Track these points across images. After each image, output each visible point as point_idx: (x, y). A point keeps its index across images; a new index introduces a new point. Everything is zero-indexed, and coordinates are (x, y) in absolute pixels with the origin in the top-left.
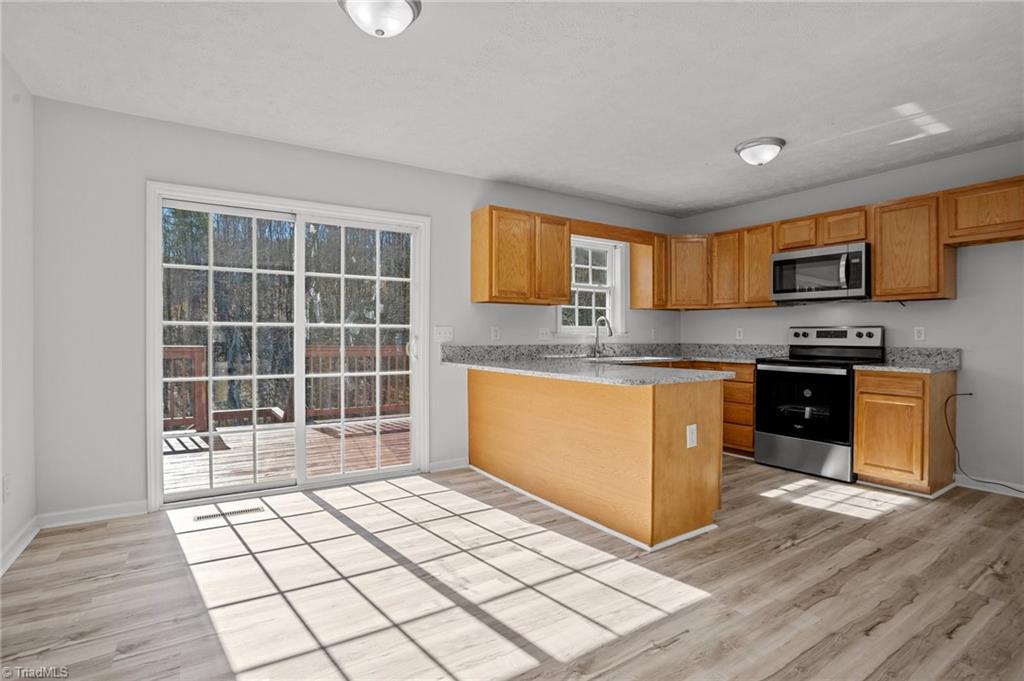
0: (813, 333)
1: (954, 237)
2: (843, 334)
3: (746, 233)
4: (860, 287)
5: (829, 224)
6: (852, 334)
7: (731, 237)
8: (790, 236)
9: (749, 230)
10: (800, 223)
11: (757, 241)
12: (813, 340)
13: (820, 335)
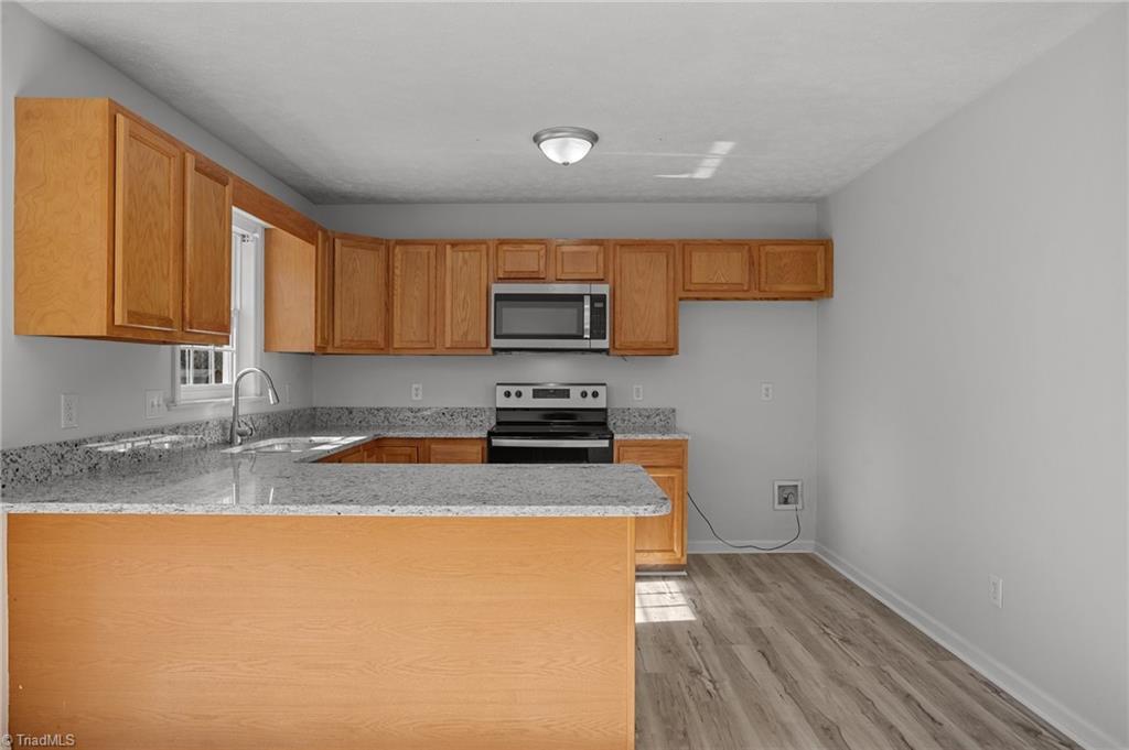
0: (528, 391)
1: (689, 291)
2: (565, 394)
3: (448, 247)
4: (605, 338)
5: (563, 253)
6: (575, 392)
7: (424, 249)
8: (512, 261)
9: (454, 245)
10: (526, 247)
11: (465, 262)
12: (528, 401)
13: (537, 394)
